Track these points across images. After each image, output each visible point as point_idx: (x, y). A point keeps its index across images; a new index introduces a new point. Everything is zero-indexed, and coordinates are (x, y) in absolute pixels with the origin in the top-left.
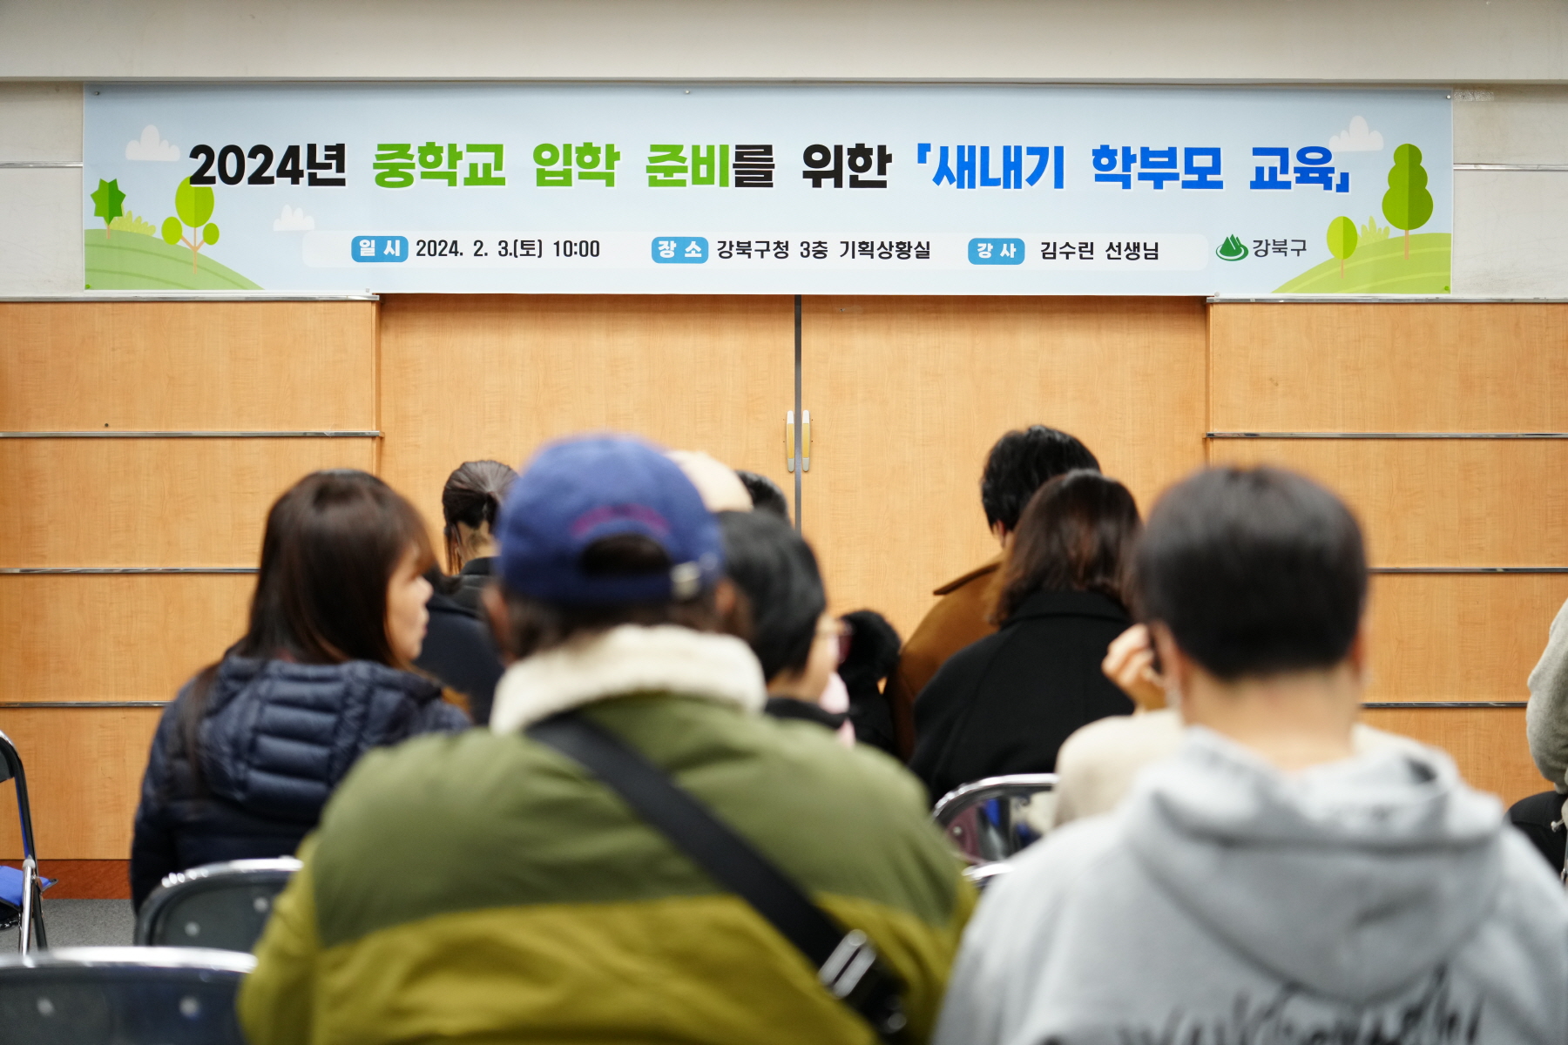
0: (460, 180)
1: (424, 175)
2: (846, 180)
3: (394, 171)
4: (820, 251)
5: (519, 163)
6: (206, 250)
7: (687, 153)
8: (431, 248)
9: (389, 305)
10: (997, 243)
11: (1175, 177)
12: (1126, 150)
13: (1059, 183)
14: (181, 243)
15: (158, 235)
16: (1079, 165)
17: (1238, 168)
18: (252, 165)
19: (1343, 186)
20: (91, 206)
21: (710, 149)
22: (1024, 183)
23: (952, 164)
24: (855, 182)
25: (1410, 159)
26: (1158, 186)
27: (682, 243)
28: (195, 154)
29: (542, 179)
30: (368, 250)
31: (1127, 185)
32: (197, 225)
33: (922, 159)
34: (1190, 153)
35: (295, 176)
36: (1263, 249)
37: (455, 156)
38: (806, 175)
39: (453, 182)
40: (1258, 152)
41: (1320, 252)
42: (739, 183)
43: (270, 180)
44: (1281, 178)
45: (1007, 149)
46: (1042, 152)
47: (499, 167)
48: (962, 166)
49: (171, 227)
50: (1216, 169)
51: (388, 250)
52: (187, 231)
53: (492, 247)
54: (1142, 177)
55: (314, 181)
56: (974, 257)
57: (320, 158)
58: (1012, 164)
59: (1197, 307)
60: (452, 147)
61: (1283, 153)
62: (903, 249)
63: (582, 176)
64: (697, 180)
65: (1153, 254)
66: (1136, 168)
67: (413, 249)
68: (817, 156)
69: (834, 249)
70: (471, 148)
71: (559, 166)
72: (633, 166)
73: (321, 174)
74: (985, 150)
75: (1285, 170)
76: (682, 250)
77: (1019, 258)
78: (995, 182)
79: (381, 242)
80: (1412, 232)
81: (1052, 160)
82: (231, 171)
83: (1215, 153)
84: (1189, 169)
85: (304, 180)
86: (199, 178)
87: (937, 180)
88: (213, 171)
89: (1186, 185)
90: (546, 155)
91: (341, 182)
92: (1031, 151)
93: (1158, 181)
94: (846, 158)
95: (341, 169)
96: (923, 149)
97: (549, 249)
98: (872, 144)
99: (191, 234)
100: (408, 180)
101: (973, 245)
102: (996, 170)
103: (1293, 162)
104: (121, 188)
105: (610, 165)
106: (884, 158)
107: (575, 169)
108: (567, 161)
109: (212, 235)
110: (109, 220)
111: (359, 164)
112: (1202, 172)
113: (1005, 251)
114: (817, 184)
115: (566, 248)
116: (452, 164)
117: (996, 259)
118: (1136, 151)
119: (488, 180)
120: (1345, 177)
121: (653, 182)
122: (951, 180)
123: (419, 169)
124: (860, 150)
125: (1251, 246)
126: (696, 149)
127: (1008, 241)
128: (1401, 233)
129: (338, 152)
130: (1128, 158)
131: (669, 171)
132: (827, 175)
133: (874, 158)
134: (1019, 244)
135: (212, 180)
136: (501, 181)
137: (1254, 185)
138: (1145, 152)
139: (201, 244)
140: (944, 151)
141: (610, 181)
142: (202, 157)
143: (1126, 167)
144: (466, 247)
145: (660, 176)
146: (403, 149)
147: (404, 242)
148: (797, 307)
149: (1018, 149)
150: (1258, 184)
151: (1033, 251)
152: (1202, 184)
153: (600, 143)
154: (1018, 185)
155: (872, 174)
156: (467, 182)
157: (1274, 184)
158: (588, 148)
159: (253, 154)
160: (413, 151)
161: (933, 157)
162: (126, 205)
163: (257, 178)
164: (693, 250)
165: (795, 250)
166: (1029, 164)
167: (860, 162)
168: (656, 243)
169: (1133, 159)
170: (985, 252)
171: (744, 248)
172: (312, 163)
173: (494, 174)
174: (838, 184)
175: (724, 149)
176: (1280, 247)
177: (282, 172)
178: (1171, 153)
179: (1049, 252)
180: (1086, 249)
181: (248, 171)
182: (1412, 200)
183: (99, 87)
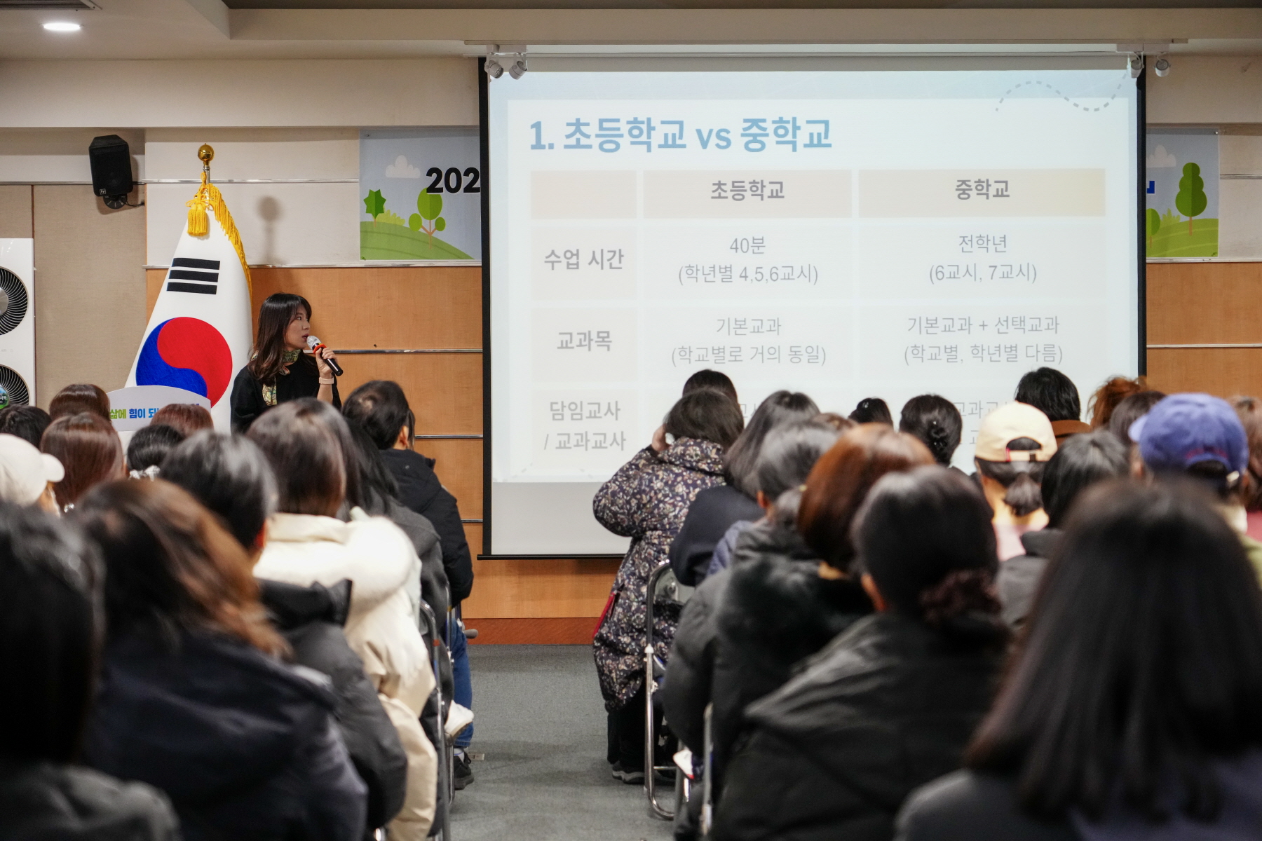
6: (437, 235)
14: (421, 230)
15: (406, 225)
18: (466, 181)
19: (1151, 190)
20: (364, 206)
25: (1193, 172)
28: (430, 173)
32: (431, 218)
43: (477, 190)
49: (414, 219)
52: (425, 222)
80: (1194, 218)
82: (453, 184)
86: (432, 189)
88: (441, 184)
99: (428, 224)
104: (383, 195)
109: (440, 225)
110: (375, 216)
120: (1152, 183)
128: (1186, 219)
135: (441, 190)
139: (433, 231)
142: (434, 175)
159: (467, 173)
162: (385, 206)
163: (469, 189)
181: (463, 185)
182: (1195, 196)
183: (369, 132)
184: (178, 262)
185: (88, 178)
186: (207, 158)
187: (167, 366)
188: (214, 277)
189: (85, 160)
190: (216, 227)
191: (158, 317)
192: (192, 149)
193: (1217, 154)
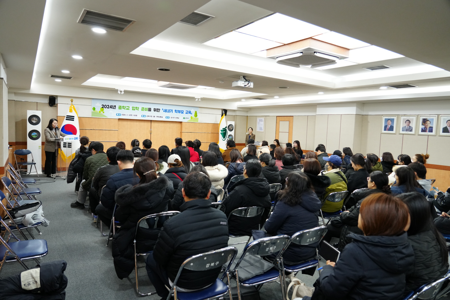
0: (126, 109)
1: (123, 109)
3: (120, 108)
4: (154, 117)
5: (131, 108)
6: (103, 114)
7: (144, 108)
8: (123, 115)
9: (119, 119)
10: (168, 117)
13: (172, 112)
15: (99, 112)
16: (174, 111)
17: (185, 112)
18: (107, 107)
19: (192, 114)
20: (92, 109)
23: (165, 111)
24: (157, 111)
25: (196, 112)
27: (144, 115)
28: (102, 105)
29: (133, 110)
30: (118, 114)
34: (182, 111)
35: (111, 108)
37: (125, 107)
41: (190, 119)
42: (149, 111)
46: (171, 110)
48: (166, 111)
49: (100, 112)
50: (183, 112)
51: (119, 115)
52: (101, 112)
53: (128, 115)
55: (113, 108)
56: (166, 118)
57: (114, 106)
59: (182, 122)
61: (188, 111)
64: (145, 110)
65: (179, 118)
66: (178, 112)
67: (121, 115)
68: (155, 109)
69: (156, 117)
70: (127, 107)
71: (134, 109)
72: (140, 109)
73: (114, 108)
77: (169, 118)
79: (119, 114)
81: (172, 110)
82: (105, 107)
83: (183, 111)
84: (181, 112)
85: (112, 108)
86: (102, 107)
88: (104, 107)
89: (181, 113)
91: (115, 109)
95: (115, 107)
96: (163, 109)
97: (133, 115)
99: (102, 112)
100: (121, 109)
101: (166, 117)
102: (168, 111)
103: (188, 112)
106: (160, 110)
107: (135, 109)
109: (104, 112)
110: (94, 111)
111: (117, 107)
112: (182, 112)
115: (134, 115)
117: (167, 118)
119: (128, 109)
121: (142, 110)
124: (158, 109)
125: (185, 118)
128: (195, 118)
129: (115, 106)
130: (177, 111)
131: (143, 110)
134: (169, 117)
140: (164, 109)
141: (138, 110)
142: (103, 106)
144: (126, 115)
146: (121, 106)
147: (121, 114)
148: (151, 121)
150: (186, 113)
151: (170, 118)
152: (182, 113)
153: (138, 107)
155: (159, 111)
157: (187, 113)
158: (137, 107)
159: (107, 106)
161: (163, 110)
162: (96, 109)
163: (108, 108)
164: (145, 116)
165: (153, 116)
166: (170, 111)
168: (142, 115)
170: (167, 117)
171: (149, 116)
172: (113, 107)
173: (129, 109)
175: (147, 108)
176: (187, 118)
177: (110, 107)
179: (171, 118)
180: (174, 118)
182: (196, 115)
183: (93, 99)
184: (67, 116)
185: (48, 102)
186: (72, 101)
187: (66, 131)
188: (74, 118)
189: (48, 100)
190: (73, 111)
191: (64, 124)
192: (70, 99)
193: (198, 110)
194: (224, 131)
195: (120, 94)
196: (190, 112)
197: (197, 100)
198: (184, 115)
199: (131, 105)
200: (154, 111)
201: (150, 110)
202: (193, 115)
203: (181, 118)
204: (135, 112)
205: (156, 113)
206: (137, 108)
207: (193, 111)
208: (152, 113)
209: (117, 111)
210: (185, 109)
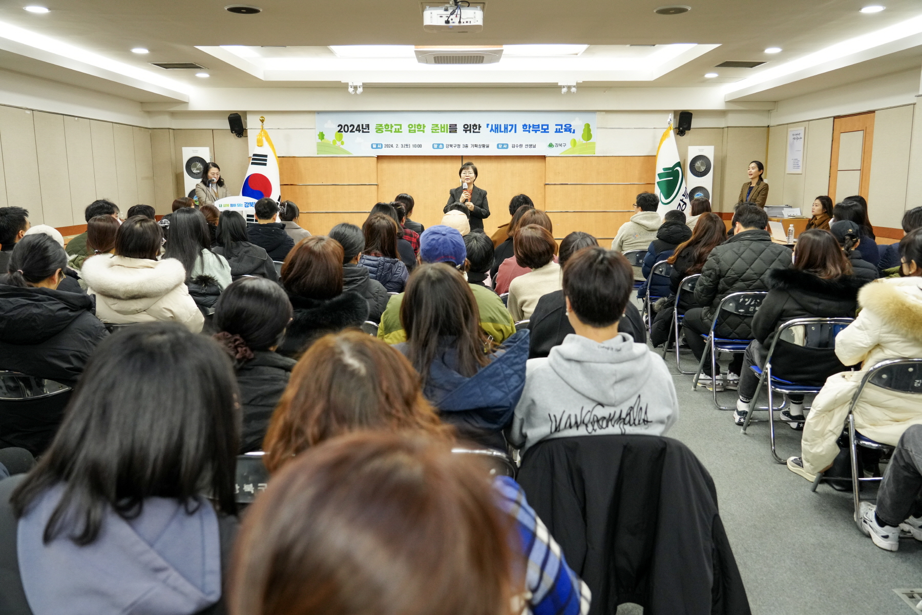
0: (393, 132)
1: (386, 131)
2: (472, 131)
3: (379, 129)
4: (467, 146)
5: (405, 128)
6: (341, 146)
7: (439, 126)
8: (387, 146)
9: (379, 158)
10: (503, 145)
11: (539, 130)
12: (529, 125)
13: (515, 132)
14: (336, 145)
15: (332, 143)
16: (520, 128)
17: (552, 129)
18: (350, 129)
19: (574, 132)
20: (318, 137)
21: (444, 125)
22: (508, 132)
23: (494, 128)
24: (474, 132)
25: (588, 126)
26: (536, 132)
27: (439, 145)
28: (339, 126)
29: (410, 131)
30: (374, 146)
31: (529, 132)
32: (340, 141)
33: (487, 127)
34: (542, 125)
35: (359, 131)
36: (557, 145)
37: (392, 126)
38: (464, 130)
39: (391, 132)
40: (556, 125)
41: (569, 146)
42: (450, 132)
43: (354, 132)
44: (561, 131)
45: (505, 125)
46: (512, 125)
47: (401, 129)
48: (496, 128)
49: (334, 141)
50: (548, 129)
51: (379, 146)
52: (337, 142)
53: (400, 146)
54: (532, 130)
55: (363, 132)
56: (498, 147)
57: (364, 127)
58: (506, 128)
59: (544, 157)
60: (391, 125)
61: (562, 125)
62: (484, 146)
63: (418, 131)
64: (441, 131)
65: (535, 147)
66: (531, 129)
67: (384, 146)
68: (466, 126)
69: (470, 146)
70: (395, 125)
71: (413, 129)
72: (428, 129)
73: (365, 130)
74: (500, 125)
75: (562, 129)
76: (439, 146)
77: (507, 148)
78: (503, 132)
79: (377, 145)
80: (588, 142)
81: (513, 127)
82: (346, 130)
83: (548, 125)
84: (542, 129)
85: (361, 132)
86: (339, 131)
87: (491, 131)
88: (342, 130)
89: (542, 132)
90: (411, 126)
91: (369, 132)
92: (510, 125)
93: (536, 131)
94: (472, 127)
95: (368, 129)
96: (488, 125)
97: (411, 146)
98: (477, 124)
99: (338, 143)
100: (382, 132)
101: (498, 145)
102: (503, 129)
103: (564, 127)
104: (324, 133)
105: (424, 128)
106: (480, 127)
107: (416, 129)
108: (415, 128)
109: (342, 143)
110: (322, 140)
111: (372, 128)
112: (545, 129)
113: (504, 146)
114: (466, 132)
115: (415, 146)
116: (391, 128)
117: (503, 148)
118: (531, 125)
119: (399, 132)
120: (574, 130)
121: (433, 132)
122: (493, 131)
123: (384, 129)
124: (475, 125)
125: (555, 145)
126: (441, 125)
127: (505, 144)
128: (585, 142)
129: (368, 126)
130: (530, 127)
131: (436, 130)
132: (468, 130)
133: (478, 127)
134: (507, 145)
135: (342, 132)
136: (401, 132)
137: (555, 132)
138: (533, 125)
140: (492, 125)
141: (424, 132)
142: (340, 127)
143: (529, 129)
144: (395, 146)
145: (434, 131)
146: (381, 125)
147: (382, 145)
148: (462, 158)
149: (507, 125)
150: (556, 132)
151: (510, 146)
152: (545, 132)
153: (421, 124)
154: (507, 132)
155: (477, 130)
156: (394, 132)
157: (560, 132)
158: (419, 125)
159: (350, 126)
160: (383, 125)
161: (490, 126)
162: (325, 137)
164: (441, 146)
165: (461, 146)
166: (509, 128)
167: (475, 127)
168: (433, 145)
169: (531, 127)
170: (500, 146)
171: (451, 146)
172: (363, 128)
173: (400, 130)
174: (470, 132)
175: (447, 125)
176: (561, 145)
177: (356, 130)
178: (539, 125)
179: (513, 147)
180: (521, 146)
181: (350, 130)
182: (588, 134)
183: (319, 112)
184: (254, 155)
185: (229, 128)
186: (262, 121)
187: (251, 189)
188: (266, 160)
189: (227, 122)
190: (265, 143)
191: (248, 174)
192: (258, 118)
193: (595, 121)
194: (668, 175)
195: (353, 93)
196: (568, 129)
197: (564, 90)
198: (552, 137)
199: (405, 121)
200: (466, 131)
201: (453, 129)
202: (578, 135)
203: (540, 144)
204: (417, 138)
205: (471, 138)
206: (420, 128)
207: (577, 122)
208: (461, 137)
209: (373, 137)
210: (552, 121)
